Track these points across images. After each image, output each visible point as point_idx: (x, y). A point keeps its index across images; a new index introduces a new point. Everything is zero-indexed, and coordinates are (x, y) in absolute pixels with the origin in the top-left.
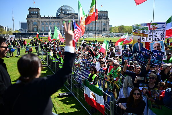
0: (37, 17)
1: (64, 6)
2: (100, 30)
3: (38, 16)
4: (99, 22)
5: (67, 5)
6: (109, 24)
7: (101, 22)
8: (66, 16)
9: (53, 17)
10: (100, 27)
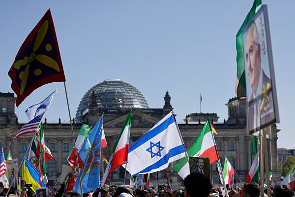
0: (6, 126)
1: (105, 83)
2: (242, 168)
3: (8, 121)
4: (237, 139)
5: (119, 80)
6: (275, 145)
7: (242, 138)
8: (110, 118)
9: (62, 122)
10: (242, 157)
